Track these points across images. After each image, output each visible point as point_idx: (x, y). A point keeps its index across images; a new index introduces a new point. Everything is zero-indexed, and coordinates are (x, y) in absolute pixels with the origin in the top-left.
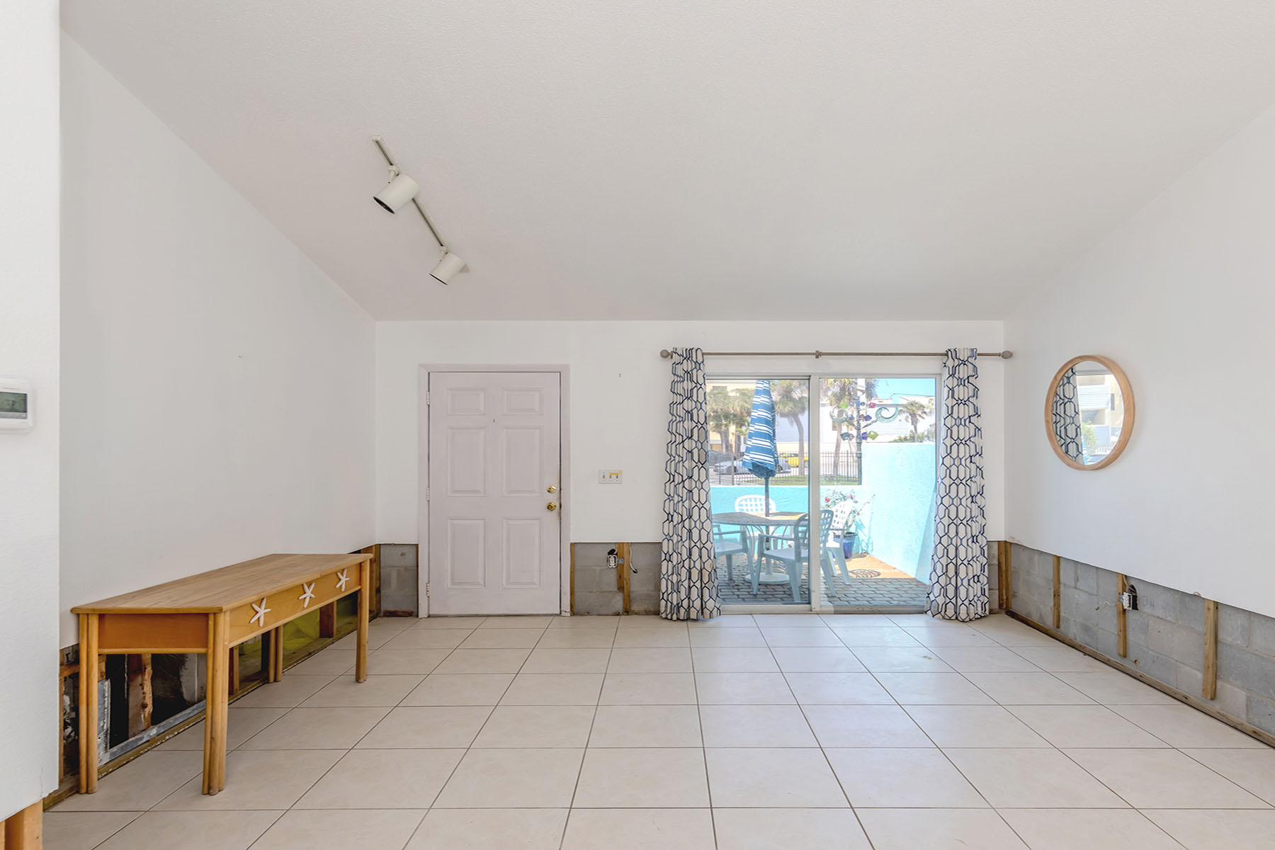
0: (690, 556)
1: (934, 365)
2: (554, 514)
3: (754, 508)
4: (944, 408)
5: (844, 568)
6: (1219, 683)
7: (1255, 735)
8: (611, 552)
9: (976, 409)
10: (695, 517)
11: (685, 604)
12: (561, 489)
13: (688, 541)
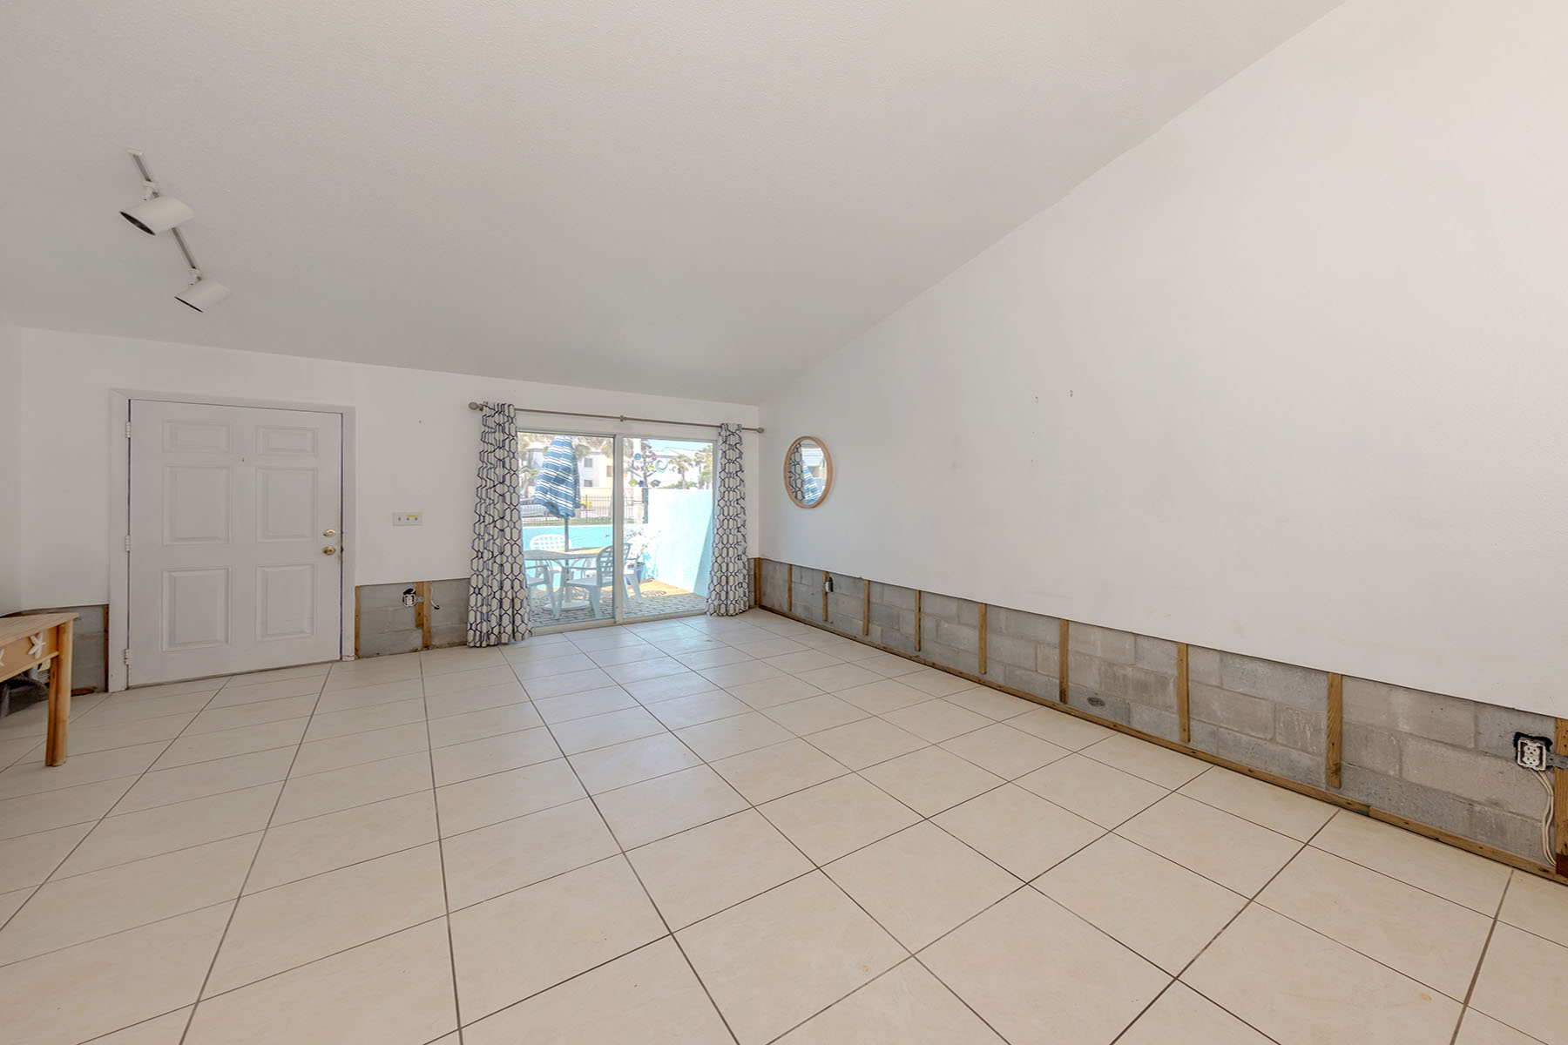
0: (501, 588)
1: (713, 433)
2: (334, 558)
3: (550, 545)
4: (719, 465)
5: (637, 590)
6: (870, 625)
7: (885, 649)
8: (409, 592)
9: (740, 466)
10: (507, 552)
11: (496, 631)
12: (342, 533)
13: (499, 575)
